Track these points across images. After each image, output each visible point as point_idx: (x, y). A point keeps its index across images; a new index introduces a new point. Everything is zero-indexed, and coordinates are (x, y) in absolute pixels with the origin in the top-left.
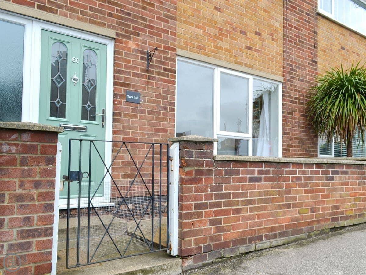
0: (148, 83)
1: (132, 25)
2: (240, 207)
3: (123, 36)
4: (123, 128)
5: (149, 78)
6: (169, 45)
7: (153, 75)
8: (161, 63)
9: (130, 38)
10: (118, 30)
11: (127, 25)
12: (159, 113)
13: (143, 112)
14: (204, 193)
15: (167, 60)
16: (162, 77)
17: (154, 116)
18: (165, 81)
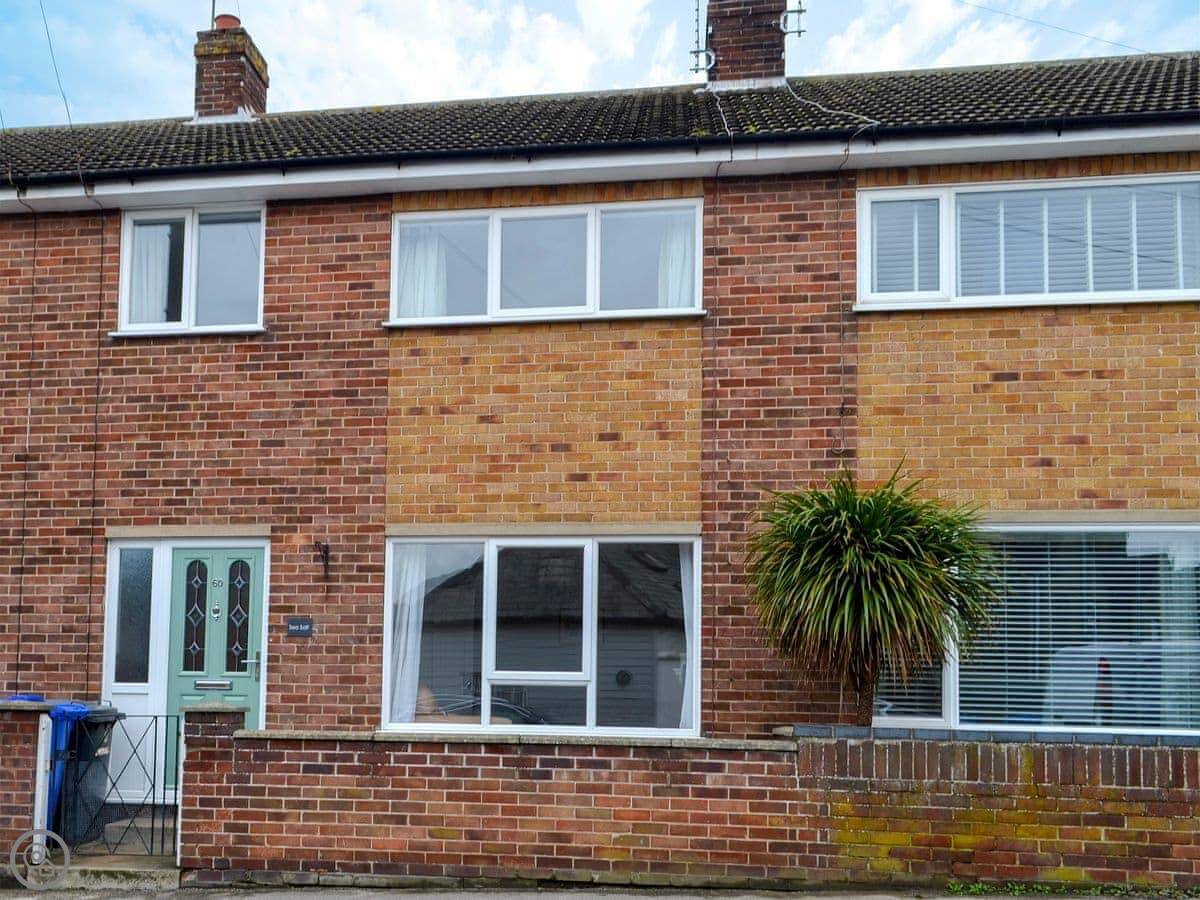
0: (327, 599)
1: (298, 506)
2: (284, 810)
3: (283, 529)
4: (282, 681)
5: (329, 589)
6: (371, 523)
7: (337, 584)
8: (353, 558)
9: (294, 530)
10: (274, 522)
11: (291, 510)
12: (348, 650)
13: (317, 650)
14: (215, 785)
15: (366, 551)
16: (355, 584)
17: (339, 656)
18: (359, 589)
